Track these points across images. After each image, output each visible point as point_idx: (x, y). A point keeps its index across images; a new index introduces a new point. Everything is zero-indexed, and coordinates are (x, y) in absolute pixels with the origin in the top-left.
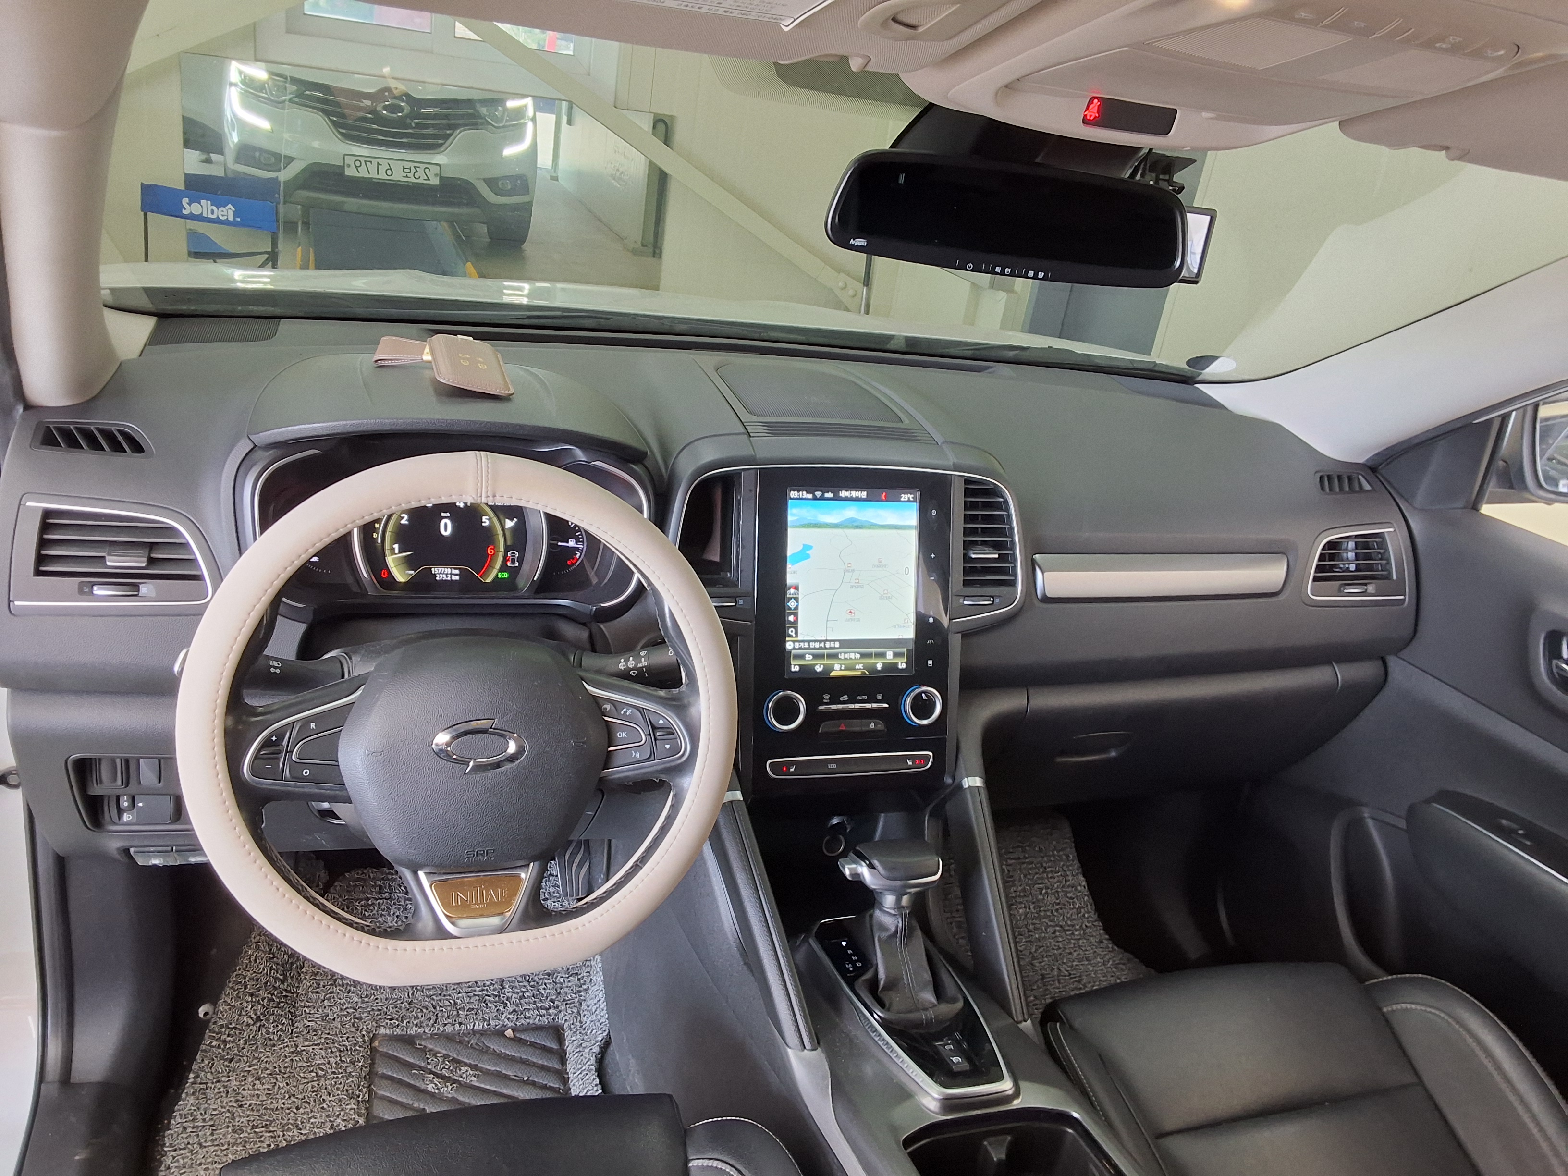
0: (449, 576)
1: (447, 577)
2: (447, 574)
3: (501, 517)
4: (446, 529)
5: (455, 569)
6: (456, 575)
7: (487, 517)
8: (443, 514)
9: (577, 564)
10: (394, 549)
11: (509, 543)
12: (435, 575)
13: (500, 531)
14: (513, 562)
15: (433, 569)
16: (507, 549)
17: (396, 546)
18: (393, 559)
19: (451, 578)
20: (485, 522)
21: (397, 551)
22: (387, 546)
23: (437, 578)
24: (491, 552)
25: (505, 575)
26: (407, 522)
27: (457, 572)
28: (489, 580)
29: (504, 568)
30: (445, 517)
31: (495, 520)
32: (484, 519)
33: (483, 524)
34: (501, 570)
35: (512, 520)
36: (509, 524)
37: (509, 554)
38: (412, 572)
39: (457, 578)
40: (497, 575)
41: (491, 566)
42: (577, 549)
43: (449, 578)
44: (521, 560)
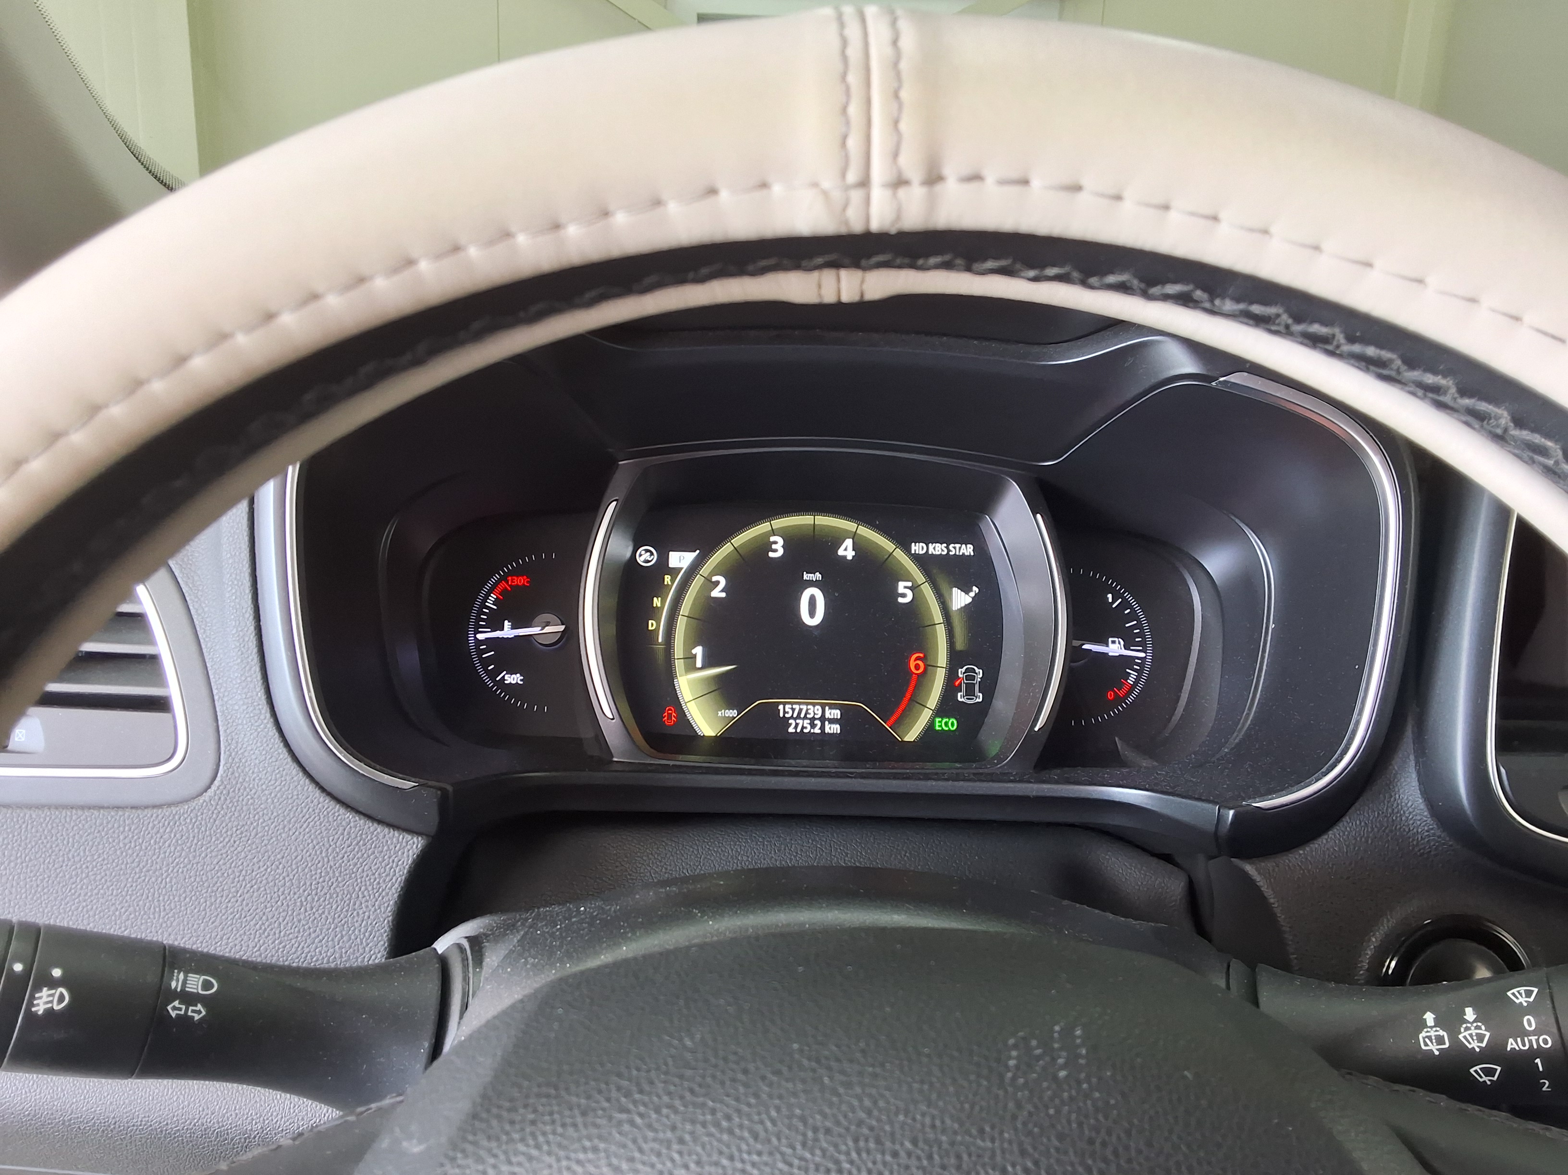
0: (818, 722)
1: (813, 726)
2: (813, 719)
3: (944, 586)
4: (812, 613)
5: (832, 707)
6: (832, 721)
7: (909, 584)
8: (806, 576)
9: (1130, 700)
10: (694, 657)
11: (960, 645)
12: (785, 721)
13: (937, 616)
14: (970, 692)
15: (781, 707)
16: (956, 659)
17: (698, 651)
18: (689, 682)
19: (822, 728)
20: (904, 595)
21: (699, 664)
22: (679, 650)
23: (791, 730)
24: (917, 667)
25: (950, 724)
26: (723, 595)
27: (836, 713)
28: (911, 736)
29: (946, 707)
30: (811, 584)
31: (927, 590)
32: (902, 587)
33: (901, 600)
34: (942, 711)
35: (967, 592)
36: (960, 599)
37: (961, 672)
38: (733, 713)
39: (835, 729)
40: (931, 724)
41: (916, 702)
42: (1125, 662)
43: (817, 730)
44: (989, 687)
